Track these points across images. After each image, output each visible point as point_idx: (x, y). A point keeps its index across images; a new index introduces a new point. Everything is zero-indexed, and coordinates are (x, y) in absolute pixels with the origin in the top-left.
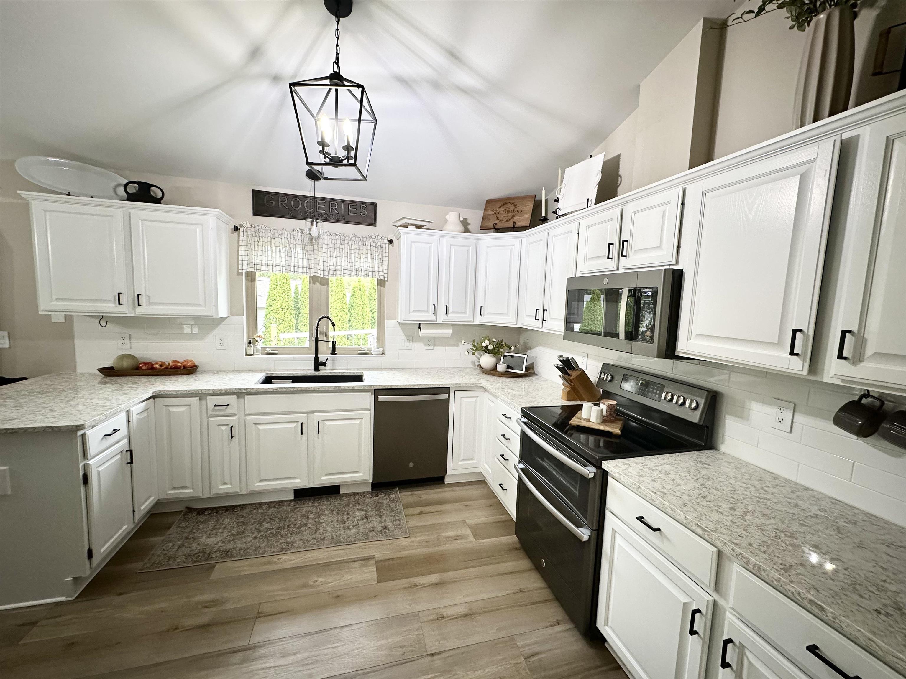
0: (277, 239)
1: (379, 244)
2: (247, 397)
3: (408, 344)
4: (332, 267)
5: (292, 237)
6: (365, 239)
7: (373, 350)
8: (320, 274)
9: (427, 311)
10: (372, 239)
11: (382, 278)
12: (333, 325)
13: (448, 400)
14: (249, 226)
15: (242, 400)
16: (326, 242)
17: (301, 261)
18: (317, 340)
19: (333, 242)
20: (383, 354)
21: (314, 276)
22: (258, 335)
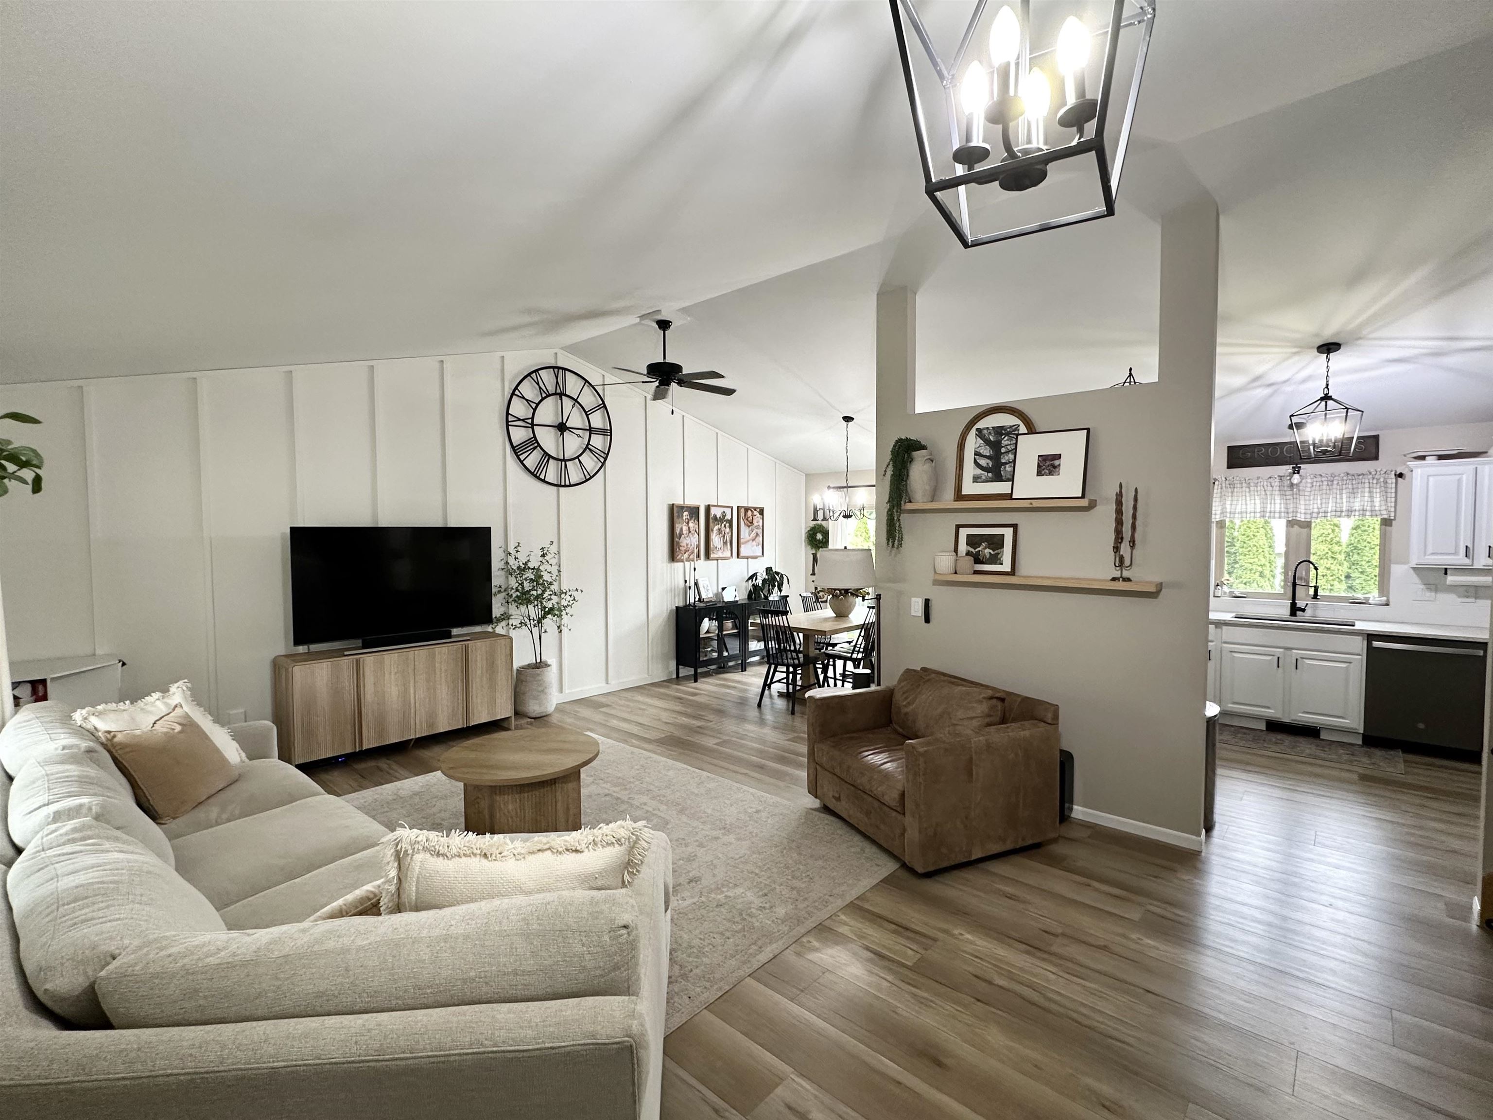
0: (1252, 489)
1: (1382, 480)
2: (1225, 628)
3: (1428, 594)
4: (1316, 510)
5: (1269, 484)
6: (1361, 477)
7: (1371, 599)
8: (1301, 517)
9: (1456, 553)
10: (1371, 476)
11: (1386, 516)
12: (1316, 569)
13: (1485, 656)
14: (1224, 479)
15: (1219, 630)
16: (1309, 485)
17: (1278, 506)
18: (1294, 585)
19: (1318, 484)
20: (1387, 605)
21: (1293, 520)
22: (1225, 578)
